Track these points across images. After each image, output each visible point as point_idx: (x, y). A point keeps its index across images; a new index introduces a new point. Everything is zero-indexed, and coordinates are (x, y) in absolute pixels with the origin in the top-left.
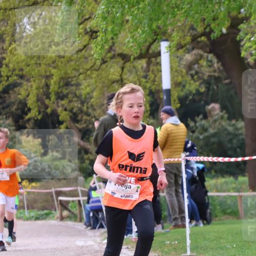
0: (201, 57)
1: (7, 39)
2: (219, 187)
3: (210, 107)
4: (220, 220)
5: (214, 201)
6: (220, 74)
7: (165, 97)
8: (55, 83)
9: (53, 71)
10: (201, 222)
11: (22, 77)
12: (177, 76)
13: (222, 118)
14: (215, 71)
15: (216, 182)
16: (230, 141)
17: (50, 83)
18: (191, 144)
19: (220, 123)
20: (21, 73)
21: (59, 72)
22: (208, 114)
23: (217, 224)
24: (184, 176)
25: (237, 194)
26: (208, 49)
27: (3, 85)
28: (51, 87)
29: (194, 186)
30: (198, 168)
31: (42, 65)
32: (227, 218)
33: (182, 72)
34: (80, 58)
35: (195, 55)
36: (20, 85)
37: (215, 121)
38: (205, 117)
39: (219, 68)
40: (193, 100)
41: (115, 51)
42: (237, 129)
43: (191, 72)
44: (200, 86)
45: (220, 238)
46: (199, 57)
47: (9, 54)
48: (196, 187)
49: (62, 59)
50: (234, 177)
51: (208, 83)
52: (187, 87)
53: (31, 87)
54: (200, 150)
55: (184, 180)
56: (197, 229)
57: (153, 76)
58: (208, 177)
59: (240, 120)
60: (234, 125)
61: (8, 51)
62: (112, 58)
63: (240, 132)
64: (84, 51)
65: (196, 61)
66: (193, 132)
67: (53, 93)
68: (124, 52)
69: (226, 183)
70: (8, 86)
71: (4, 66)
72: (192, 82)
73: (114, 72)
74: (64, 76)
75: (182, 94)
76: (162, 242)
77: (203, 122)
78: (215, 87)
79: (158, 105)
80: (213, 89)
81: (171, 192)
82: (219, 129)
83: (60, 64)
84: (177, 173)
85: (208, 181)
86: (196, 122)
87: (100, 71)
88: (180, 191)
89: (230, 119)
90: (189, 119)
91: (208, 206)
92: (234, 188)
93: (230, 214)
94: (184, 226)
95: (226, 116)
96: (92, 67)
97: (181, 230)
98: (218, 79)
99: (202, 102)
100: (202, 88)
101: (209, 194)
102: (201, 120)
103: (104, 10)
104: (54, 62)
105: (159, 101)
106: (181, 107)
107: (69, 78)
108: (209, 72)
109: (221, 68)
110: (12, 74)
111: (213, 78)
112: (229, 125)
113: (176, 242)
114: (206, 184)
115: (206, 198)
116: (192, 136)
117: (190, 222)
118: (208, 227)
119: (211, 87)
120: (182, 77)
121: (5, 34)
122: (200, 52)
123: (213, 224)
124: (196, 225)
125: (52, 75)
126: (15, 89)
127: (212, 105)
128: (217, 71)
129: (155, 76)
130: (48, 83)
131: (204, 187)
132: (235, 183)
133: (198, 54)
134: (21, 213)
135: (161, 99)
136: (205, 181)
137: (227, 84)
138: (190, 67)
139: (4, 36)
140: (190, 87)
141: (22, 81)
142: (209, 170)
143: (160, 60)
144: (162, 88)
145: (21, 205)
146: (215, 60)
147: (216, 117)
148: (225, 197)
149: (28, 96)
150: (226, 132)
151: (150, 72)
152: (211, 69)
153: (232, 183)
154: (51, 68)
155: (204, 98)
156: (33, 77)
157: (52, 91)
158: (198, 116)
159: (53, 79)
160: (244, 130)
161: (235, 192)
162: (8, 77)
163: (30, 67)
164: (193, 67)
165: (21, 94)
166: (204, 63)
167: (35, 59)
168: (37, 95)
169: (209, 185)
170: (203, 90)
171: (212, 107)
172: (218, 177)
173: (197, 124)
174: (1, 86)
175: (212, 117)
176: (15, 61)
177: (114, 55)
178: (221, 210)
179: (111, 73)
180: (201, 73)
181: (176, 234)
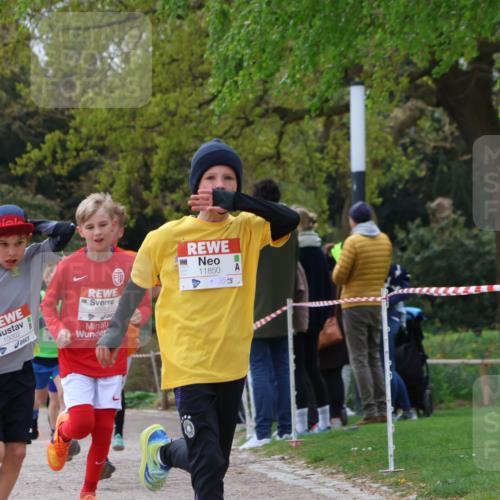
0: (422, 112)
2: (448, 348)
3: (433, 205)
4: (449, 408)
5: (438, 374)
6: (453, 145)
7: (355, 187)
8: (161, 160)
9: (159, 140)
10: (412, 411)
11: (102, 151)
12: (377, 148)
13: (455, 223)
14: (445, 139)
15: (443, 340)
16: (470, 265)
17: (152, 162)
19: (451, 234)
20: (101, 143)
21: (168, 142)
22: (431, 217)
23: (442, 416)
24: (386, 329)
25: (479, 361)
26: (434, 100)
27: (68, 165)
28: (154, 169)
29: (402, 348)
30: (409, 313)
31: (137, 129)
32: (461, 405)
33: (386, 140)
34: (206, 117)
35: (411, 110)
36: (99, 165)
37: (442, 230)
38: (426, 222)
39: (452, 133)
40: (405, 192)
41: (267, 103)
42: (482, 244)
43: (402, 141)
44: (417, 166)
45: (448, 441)
46: (417, 114)
48: (406, 349)
50: (475, 332)
51: (432, 161)
52: (394, 167)
53: (119, 169)
55: (386, 337)
56: (406, 424)
57: (335, 148)
58: (428, 332)
60: (476, 237)
62: (263, 116)
63: (487, 248)
64: (213, 103)
65: (412, 121)
66: (404, 249)
67: (156, 180)
68: (286, 106)
69: (460, 341)
70: (78, 167)
71: (71, 131)
72: (404, 158)
73: (264, 141)
74: (177, 149)
75: (384, 181)
76: (344, 448)
77: (422, 231)
78: (445, 169)
79: (344, 201)
80: (442, 172)
81: (361, 358)
82: (449, 245)
84: (373, 324)
85: (428, 337)
86: (408, 232)
87: (241, 139)
88: (378, 356)
89: (468, 225)
90: (397, 226)
91: (427, 383)
92: (473, 351)
93: (466, 398)
94: (384, 420)
95: (462, 220)
96: (226, 132)
97: (379, 426)
98: (450, 153)
99: (421, 196)
100: (421, 170)
101: (429, 361)
102: (418, 227)
104: (159, 124)
105: (343, 195)
106: (383, 204)
107: (187, 152)
108: (436, 141)
109: (457, 133)
110: (86, 145)
111: (442, 151)
112: (469, 237)
113: (370, 448)
114: (425, 343)
115: (424, 368)
116: (401, 257)
117: (395, 413)
118: (427, 422)
119: (438, 170)
120: (387, 150)
122: (420, 104)
123: (436, 416)
124: (404, 417)
125: (157, 147)
126: (92, 173)
127: (439, 200)
128: (450, 138)
130: (149, 162)
131: (420, 348)
132: (476, 342)
133: (417, 108)
135: (348, 190)
136: (422, 337)
137: (466, 162)
138: (400, 131)
140: (399, 167)
141: (103, 159)
142: (431, 318)
143: (349, 118)
144: (350, 169)
146: (446, 119)
147: (443, 223)
148: (458, 367)
149: (112, 185)
150: (460, 250)
151: (330, 142)
152: (438, 135)
153: (470, 342)
154: (154, 134)
155: (423, 188)
156: (122, 151)
157: (156, 176)
158: (413, 220)
159: (157, 153)
160: (494, 245)
161: (476, 358)
162: (78, 151)
163: (118, 132)
164: (407, 131)
165: (99, 183)
166: (426, 124)
167: (126, 118)
168: (129, 183)
169: (431, 346)
170: (422, 173)
171: (438, 205)
172: (445, 331)
173: (411, 236)
174: (66, 167)
175: (437, 222)
176: (91, 121)
177: (267, 111)
178: (448, 391)
179: (260, 143)
180: (420, 142)
181: (369, 434)
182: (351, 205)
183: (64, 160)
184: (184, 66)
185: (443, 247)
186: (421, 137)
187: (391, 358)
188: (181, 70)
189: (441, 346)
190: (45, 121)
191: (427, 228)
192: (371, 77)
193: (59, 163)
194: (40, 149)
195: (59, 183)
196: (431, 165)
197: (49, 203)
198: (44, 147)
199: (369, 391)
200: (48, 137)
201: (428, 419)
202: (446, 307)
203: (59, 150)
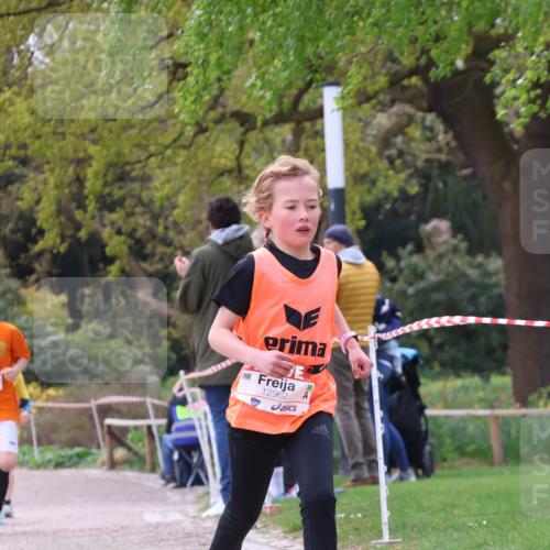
0: (411, 119)
2: (450, 397)
3: (429, 227)
4: (452, 468)
5: (439, 427)
6: (450, 157)
7: (332, 207)
8: (96, 175)
9: (92, 149)
10: (411, 471)
11: (24, 162)
12: (358, 161)
13: (455, 250)
14: (439, 150)
15: (444, 387)
16: (474, 298)
17: (85, 176)
18: (390, 305)
19: (450, 262)
20: (22, 153)
21: (105, 151)
22: (425, 242)
23: (446, 476)
24: (375, 374)
25: (487, 412)
26: (425, 104)
28: (88, 184)
29: (395, 396)
30: (404, 356)
31: (68, 136)
32: (467, 464)
33: (368, 151)
34: (150, 123)
35: (397, 115)
36: (21, 178)
37: (441, 257)
38: (420, 248)
39: (448, 144)
40: (394, 213)
41: (224, 106)
42: (488, 274)
43: (387, 153)
44: (407, 181)
45: (454, 507)
46: (405, 120)
48: (400, 398)
49: (111, 125)
50: (482, 377)
51: (424, 176)
52: (380, 182)
53: (45, 182)
56: (404, 486)
58: (425, 377)
59: (494, 254)
60: (480, 265)
62: (218, 121)
63: (494, 279)
65: (400, 129)
66: (393, 280)
67: (91, 197)
68: (246, 110)
69: (466, 389)
72: (391, 172)
73: (222, 152)
74: (115, 161)
75: (369, 199)
77: (415, 259)
78: (441, 185)
80: (436, 186)
81: (346, 408)
82: (448, 274)
83: (106, 133)
85: (426, 384)
86: (398, 259)
87: (193, 149)
88: (366, 405)
89: (471, 252)
90: (384, 253)
91: (426, 438)
92: (481, 400)
93: (474, 455)
94: (375, 481)
95: (464, 246)
96: (175, 141)
97: (369, 488)
98: (445, 168)
99: (413, 217)
100: (413, 186)
101: (428, 412)
102: (411, 254)
103: (202, 19)
104: (93, 130)
106: (367, 226)
107: (126, 164)
108: (428, 152)
109: (453, 144)
110: (4, 155)
111: (436, 164)
112: (471, 266)
113: (359, 515)
114: (422, 391)
115: (422, 420)
116: (391, 290)
117: (389, 472)
118: (427, 483)
119: (432, 185)
120: (370, 163)
122: (409, 109)
123: (438, 477)
124: (401, 479)
125: (91, 158)
126: (10, 188)
127: (434, 223)
128: (445, 150)
130: (82, 176)
131: (417, 397)
132: (484, 389)
133: (405, 114)
134: (25, 454)
135: (324, 210)
136: (418, 384)
137: (465, 178)
138: (385, 141)
140: (385, 183)
141: (25, 171)
142: (429, 361)
143: (323, 126)
145: (25, 435)
146: (440, 127)
147: (442, 249)
148: (462, 419)
149: (38, 202)
150: (464, 280)
152: (431, 145)
153: (476, 389)
154: (87, 143)
155: (416, 209)
156: (48, 162)
157: (90, 192)
158: (404, 246)
159: (90, 165)
160: (502, 276)
161: (485, 408)
163: (42, 140)
164: (393, 140)
165: (22, 199)
166: (416, 132)
167: (52, 124)
168: (58, 201)
169: (430, 394)
170: (414, 190)
171: (434, 228)
172: (447, 376)
173: (403, 264)
175: (433, 247)
177: (223, 115)
178: (453, 447)
179: (216, 154)
180: (409, 154)
181: (358, 498)
182: (328, 227)
185: (441, 277)
186: (411, 148)
187: (381, 409)
189: (442, 394)
191: (421, 255)
199: (357, 448)
201: (429, 480)
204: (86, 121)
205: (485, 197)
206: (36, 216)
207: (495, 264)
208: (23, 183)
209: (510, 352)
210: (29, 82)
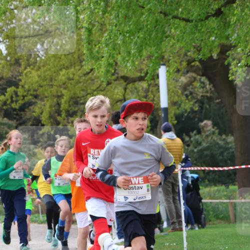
0: (195, 79)
1: (23, 63)
2: (212, 195)
3: (203, 124)
4: (214, 224)
5: (208, 207)
6: (211, 95)
7: (163, 115)
8: (65, 102)
9: (64, 92)
10: (196, 225)
11: (36, 97)
12: (174, 96)
13: (214, 133)
14: (207, 92)
15: (210, 190)
16: (222, 153)
17: (61, 102)
19: (212, 138)
20: (35, 93)
21: (69, 93)
22: (202, 130)
23: (211, 228)
24: (181, 185)
25: (228, 201)
26: (201, 73)
27: (19, 104)
28: (62, 106)
29: (189, 194)
30: (192, 177)
31: (54, 87)
32: (219, 223)
33: (178, 92)
34: (87, 80)
35: (190, 78)
36: (35, 103)
37: (207, 136)
38: (199, 132)
39: (211, 89)
40: (188, 118)
41: (118, 74)
42: (227, 143)
43: (186, 93)
44: (193, 105)
45: (214, 240)
46: (193, 79)
47: (24, 76)
48: (191, 194)
49: (72, 81)
50: (226, 186)
51: (201, 102)
52: (183, 105)
53: (45, 105)
54: (195, 162)
55: (181, 189)
56: (193, 231)
57: (152, 96)
58: (202, 186)
59: (230, 135)
60: (224, 139)
61: (24, 74)
62: (115, 80)
63: (230, 146)
64: (91, 74)
65: (190, 83)
66: (188, 146)
67: (63, 111)
68: (127, 75)
69: (219, 191)
70: (24, 104)
71: (20, 87)
72: (187, 101)
73: (118, 92)
74: (73, 96)
75: (178, 112)
76: (162, 244)
77: (197, 137)
78: (208, 106)
79: (158, 122)
80: (206, 107)
81: (169, 199)
82: (211, 143)
83: (69, 85)
84: (174, 182)
85: (202, 189)
86: (190, 137)
87: (105, 92)
88: (177, 198)
89: (220, 134)
90: (184, 134)
91: (202, 212)
92: (225, 196)
93: (222, 219)
94: (181, 230)
95: (217, 131)
96: (98, 88)
97: (179, 233)
98: (210, 99)
99: (196, 119)
100: (196, 107)
101: (203, 201)
102: (195, 135)
103: (107, 38)
104: (64, 84)
105: (157, 119)
106: (177, 123)
107: (78, 97)
108: (202, 93)
109: (213, 89)
110: (28, 94)
111: (206, 98)
112: (220, 140)
113: (175, 244)
114: (201, 192)
115: (201, 204)
116: (187, 149)
117: (187, 226)
118: (203, 231)
119: (204, 107)
120: (179, 97)
121: (21, 59)
122: (194, 75)
123: (207, 228)
124: (192, 229)
125: (63, 95)
126: (31, 107)
127: (205, 122)
128: (209, 92)
129: (154, 97)
130: (59, 102)
131: (198, 194)
132: (226, 191)
133: (192, 77)
134: (36, 217)
135: (159, 116)
136: (199, 189)
137: (218, 103)
138: (185, 88)
139: (20, 61)
140: (185, 106)
141: (36, 100)
142: (203, 179)
143: (159, 82)
144: (160, 106)
145: (36, 209)
146: (207, 82)
147: (208, 133)
148: (217, 203)
149: (41, 113)
150: (217, 146)
151: (150, 93)
152: (203, 90)
153: (223, 191)
154: (62, 89)
155: (197, 116)
156: (46, 97)
157: (63, 109)
158: (193, 131)
159: (63, 98)
160: (234, 144)
161: (226, 199)
162: (24, 96)
163: (43, 88)
164: (188, 88)
165: (35, 112)
166: (197, 84)
167: (47, 81)
168: (50, 113)
169: (204, 193)
170: (197, 109)
171: (205, 124)
172: (211, 186)
173: (192, 139)
174: (18, 104)
175: (205, 132)
176: (30, 82)
177: (118, 77)
178: (214, 215)
179: (115, 93)
180: (195, 93)
181: (174, 237)
183: (16, 101)
184: (76, 56)
185: (208, 144)
186: (195, 91)
188: (74, 58)
189: (209, 193)
190: (7, 82)
191: (199, 135)
192: (169, 61)
193: (14, 102)
194: (5, 95)
195: (15, 113)
196: (201, 105)
197: (10, 122)
198: (7, 94)
199: (173, 216)
200: (8, 90)
201: (203, 229)
202: (211, 174)
203: (14, 96)
204: (61, 80)
205: (226, 111)
206: (41, 119)
207: (230, 139)
208: (35, 105)
209: (237, 176)
210: (38, 64)
